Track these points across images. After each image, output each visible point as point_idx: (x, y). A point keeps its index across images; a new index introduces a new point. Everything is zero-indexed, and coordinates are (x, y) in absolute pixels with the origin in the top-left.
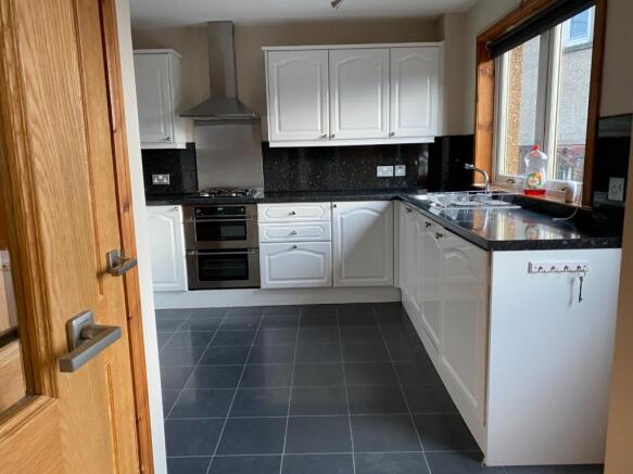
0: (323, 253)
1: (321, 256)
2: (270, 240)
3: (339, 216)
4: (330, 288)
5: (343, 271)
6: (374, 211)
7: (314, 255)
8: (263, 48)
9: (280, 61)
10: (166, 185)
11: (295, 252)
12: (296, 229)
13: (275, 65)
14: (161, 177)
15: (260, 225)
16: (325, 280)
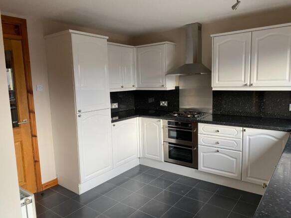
0: (235, 158)
1: (234, 160)
2: (203, 144)
3: (248, 137)
4: (239, 181)
5: (249, 172)
6: (274, 137)
7: (230, 158)
8: (211, 36)
9: (220, 42)
10: (165, 107)
11: (217, 154)
12: (219, 140)
13: (218, 44)
14: (163, 103)
15: (199, 135)
16: (236, 175)
